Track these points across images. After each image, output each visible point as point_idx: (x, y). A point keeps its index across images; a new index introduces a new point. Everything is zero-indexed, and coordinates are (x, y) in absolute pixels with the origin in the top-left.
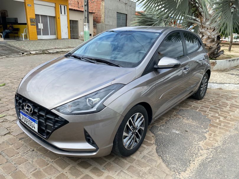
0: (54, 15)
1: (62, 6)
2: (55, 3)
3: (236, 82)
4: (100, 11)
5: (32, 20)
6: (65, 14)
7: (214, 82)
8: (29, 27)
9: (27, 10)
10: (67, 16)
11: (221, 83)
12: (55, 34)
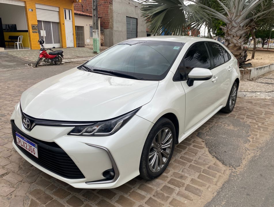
0: (57, 21)
1: (66, 10)
2: (59, 7)
3: (267, 90)
4: (107, 15)
5: (33, 27)
6: (70, 19)
7: (246, 91)
8: (31, 34)
9: (28, 16)
10: (73, 21)
11: (253, 92)
12: (59, 42)
